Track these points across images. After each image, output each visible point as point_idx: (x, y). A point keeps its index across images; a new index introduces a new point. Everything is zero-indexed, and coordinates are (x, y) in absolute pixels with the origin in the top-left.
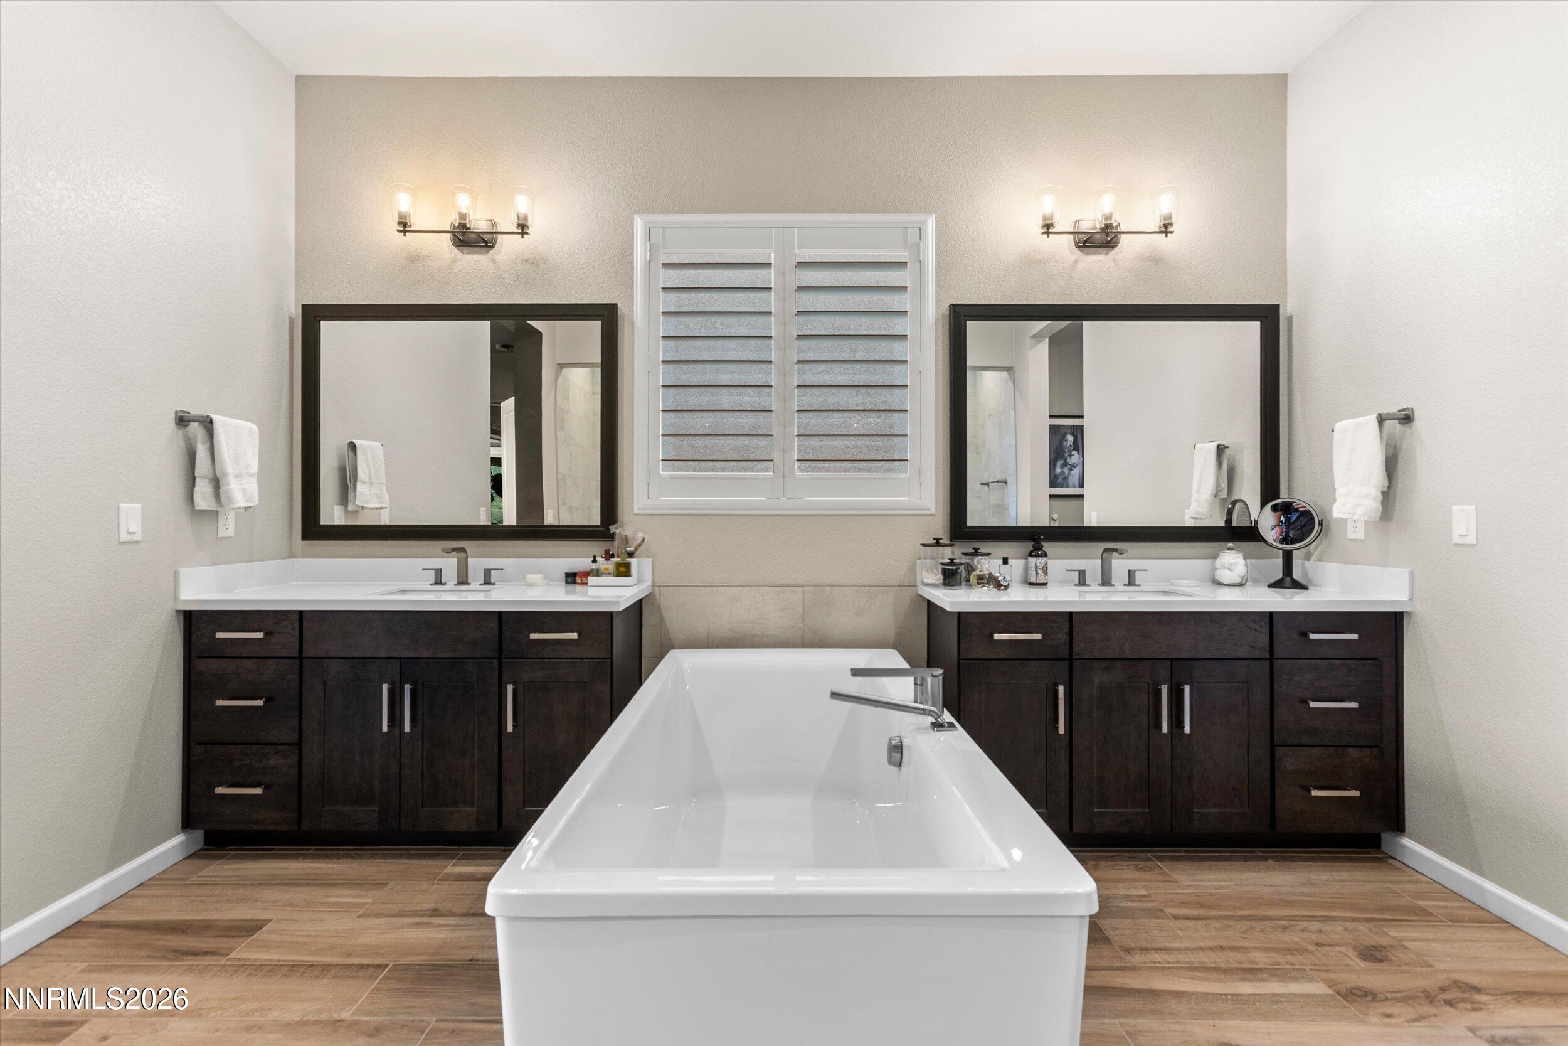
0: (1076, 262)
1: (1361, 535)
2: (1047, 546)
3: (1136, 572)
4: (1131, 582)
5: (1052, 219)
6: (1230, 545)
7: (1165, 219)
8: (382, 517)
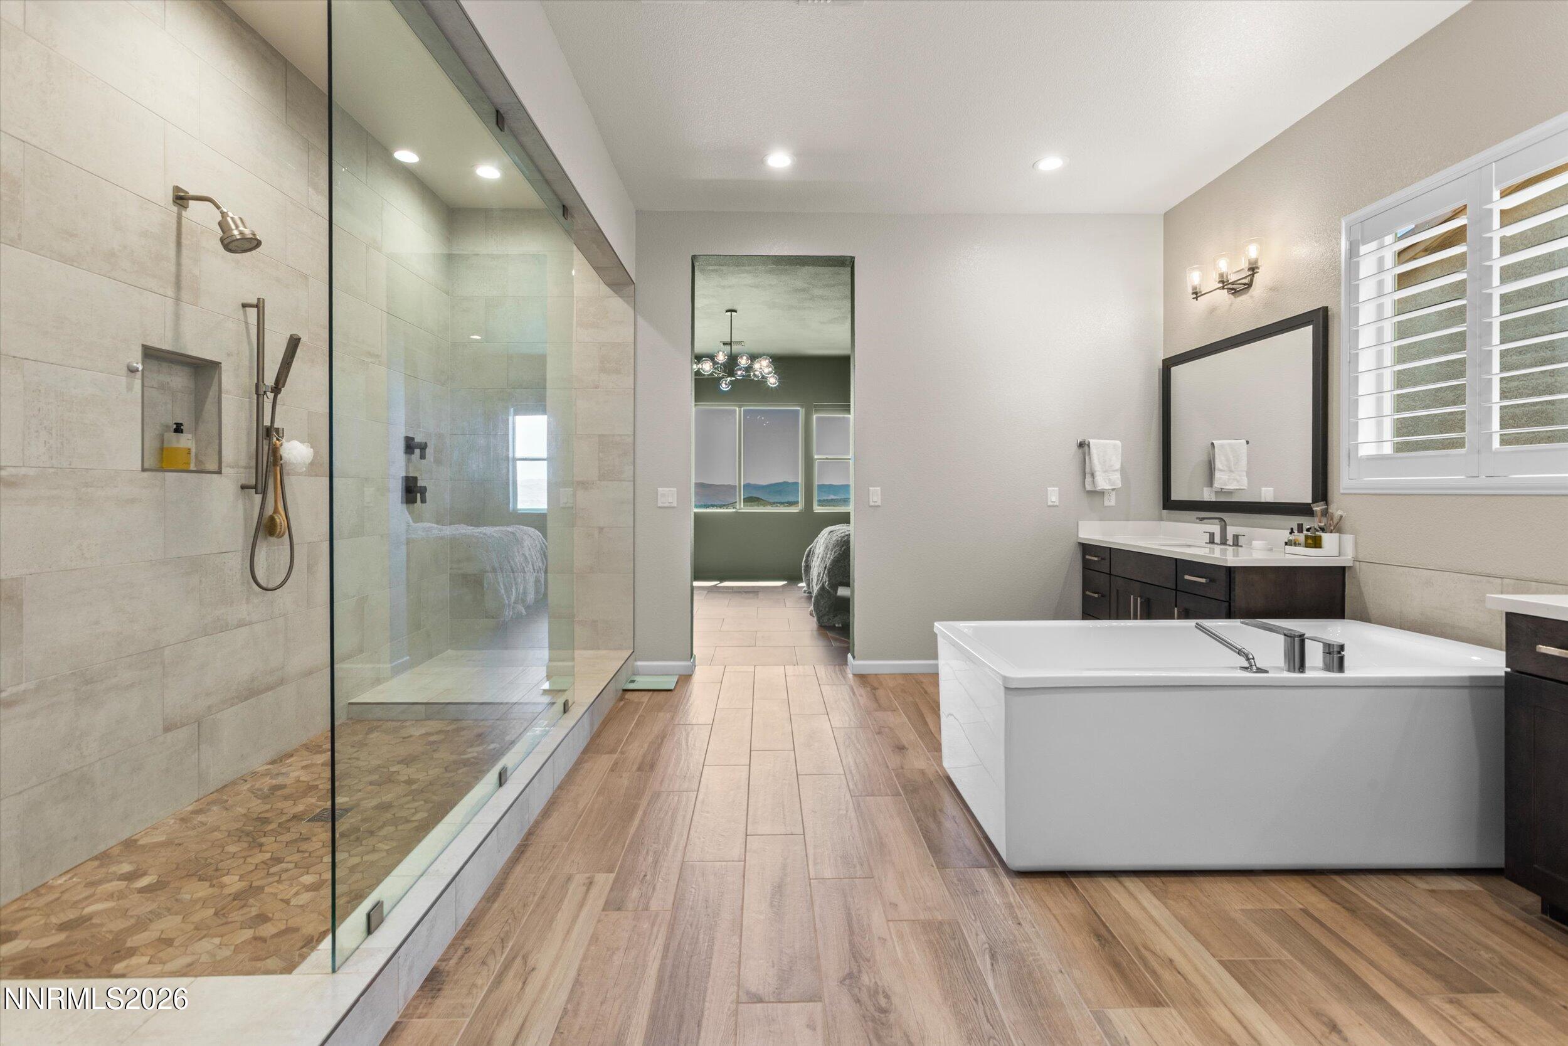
8: (1262, 495)
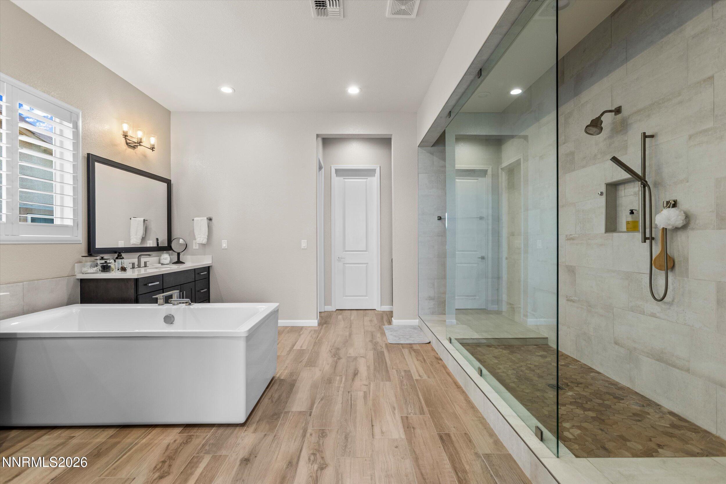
0: (126, 149)
1: (197, 248)
2: (123, 255)
3: (147, 262)
4: (145, 266)
5: (127, 133)
6: (165, 252)
7: (153, 146)
